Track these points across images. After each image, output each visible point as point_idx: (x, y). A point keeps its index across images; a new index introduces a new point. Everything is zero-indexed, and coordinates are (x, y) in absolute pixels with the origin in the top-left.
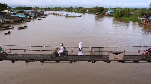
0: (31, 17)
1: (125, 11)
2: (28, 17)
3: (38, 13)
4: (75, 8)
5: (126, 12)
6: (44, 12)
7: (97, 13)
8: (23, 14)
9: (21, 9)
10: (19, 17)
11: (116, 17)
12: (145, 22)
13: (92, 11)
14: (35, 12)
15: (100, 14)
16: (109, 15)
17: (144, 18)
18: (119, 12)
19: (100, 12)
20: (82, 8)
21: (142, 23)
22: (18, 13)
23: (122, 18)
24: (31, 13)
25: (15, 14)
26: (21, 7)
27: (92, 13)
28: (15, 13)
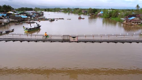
0: (32, 17)
1: (113, 12)
2: (30, 17)
3: (38, 14)
4: (73, 9)
6: (43, 13)
7: (90, 14)
8: (25, 15)
9: (23, 10)
10: (22, 18)
11: (105, 18)
13: (86, 12)
14: (35, 13)
15: (93, 14)
16: (100, 16)
17: (125, 18)
18: (108, 13)
19: (93, 13)
20: (78, 9)
21: (123, 23)
22: (21, 14)
23: (110, 19)
24: (31, 14)
25: (19, 15)
26: (23, 8)
27: (86, 14)
28: (18, 13)
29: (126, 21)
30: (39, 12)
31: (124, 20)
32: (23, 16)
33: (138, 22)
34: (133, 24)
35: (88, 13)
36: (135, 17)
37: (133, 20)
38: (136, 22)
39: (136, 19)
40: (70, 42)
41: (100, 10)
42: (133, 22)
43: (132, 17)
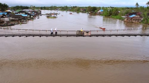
0: (32, 16)
1: (113, 10)
3: (36, 12)
4: (70, 7)
5: (113, 12)
6: (41, 11)
7: (89, 12)
8: (24, 13)
11: (106, 16)
12: (127, 20)
13: (85, 10)
14: (33, 11)
15: (92, 13)
16: (100, 14)
17: (125, 16)
18: (108, 11)
19: (93, 11)
20: (76, 7)
21: (124, 20)
22: (19, 12)
23: (110, 17)
24: (30, 13)
25: (17, 13)
27: (85, 12)
29: (127, 19)
30: (36, 10)
31: (125, 18)
32: (23, 15)
33: (138, 20)
34: (134, 21)
35: (87, 12)
36: (135, 15)
37: (133, 17)
38: (136, 20)
39: (136, 17)
40: (84, 36)
41: (100, 8)
42: (134, 20)
43: (132, 15)
